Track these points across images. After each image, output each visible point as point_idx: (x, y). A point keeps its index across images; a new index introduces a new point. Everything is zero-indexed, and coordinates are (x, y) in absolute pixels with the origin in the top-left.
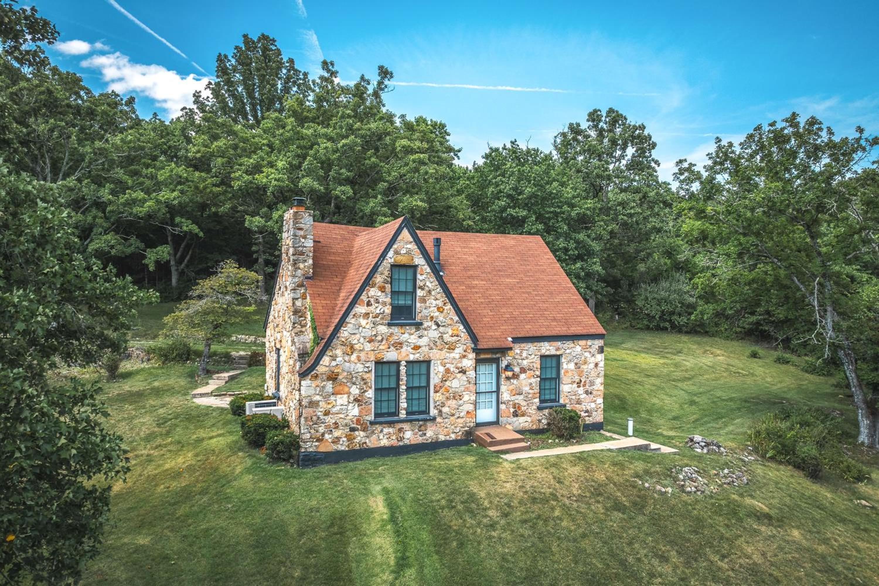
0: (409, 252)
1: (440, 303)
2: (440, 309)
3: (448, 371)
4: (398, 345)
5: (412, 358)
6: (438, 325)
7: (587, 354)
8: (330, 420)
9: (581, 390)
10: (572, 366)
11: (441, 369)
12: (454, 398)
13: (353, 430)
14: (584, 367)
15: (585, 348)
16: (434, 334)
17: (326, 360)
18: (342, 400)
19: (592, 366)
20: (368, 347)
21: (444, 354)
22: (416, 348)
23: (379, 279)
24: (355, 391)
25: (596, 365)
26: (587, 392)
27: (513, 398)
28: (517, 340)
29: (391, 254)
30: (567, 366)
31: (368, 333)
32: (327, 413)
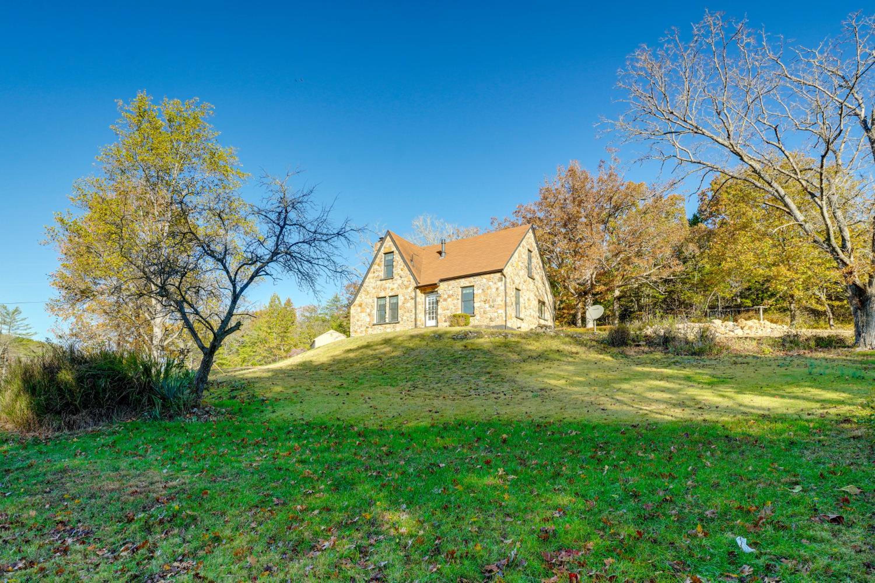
0: (390, 246)
1: (402, 267)
2: (402, 270)
3: (405, 299)
4: (385, 289)
5: (390, 294)
6: (401, 277)
7: (491, 283)
8: (359, 323)
9: (487, 306)
10: (480, 291)
11: (403, 298)
12: (408, 312)
13: (367, 328)
14: (489, 291)
15: (488, 280)
16: (399, 282)
17: (358, 298)
18: (363, 315)
19: (494, 290)
20: (374, 291)
21: (404, 291)
22: (392, 289)
23: (377, 261)
24: (368, 310)
25: (497, 289)
26: (490, 306)
27: (444, 312)
28: (442, 280)
29: (383, 248)
30: (477, 291)
31: (373, 285)
32: (358, 321)
